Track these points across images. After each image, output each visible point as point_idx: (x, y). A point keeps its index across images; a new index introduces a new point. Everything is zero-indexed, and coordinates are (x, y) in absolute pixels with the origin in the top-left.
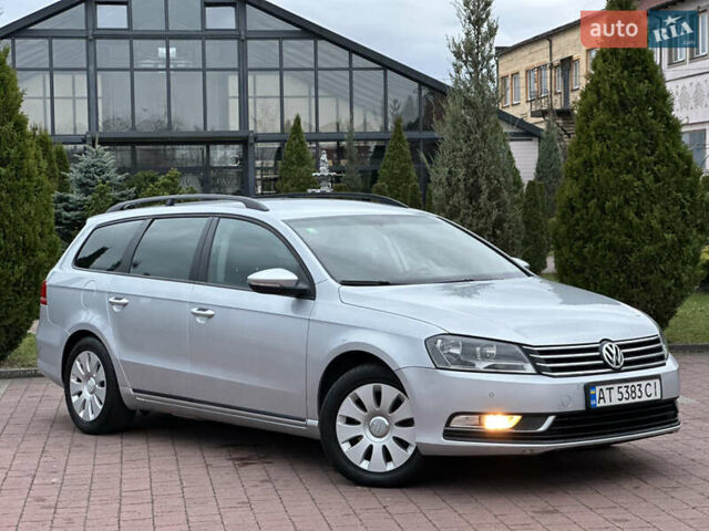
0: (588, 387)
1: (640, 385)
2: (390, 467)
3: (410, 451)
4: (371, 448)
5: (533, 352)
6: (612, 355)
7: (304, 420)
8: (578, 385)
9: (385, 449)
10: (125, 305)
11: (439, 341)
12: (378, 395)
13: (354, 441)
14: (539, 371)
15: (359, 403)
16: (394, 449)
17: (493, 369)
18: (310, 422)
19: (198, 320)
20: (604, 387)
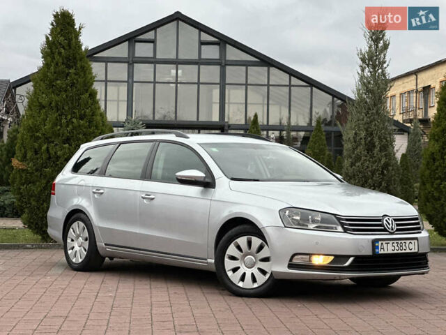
0: (375, 241)
1: (405, 243)
2: (256, 285)
3: (268, 276)
4: (244, 274)
5: (343, 219)
6: (389, 224)
7: (206, 260)
8: (368, 239)
9: (252, 274)
10: (102, 193)
11: (287, 212)
12: (249, 243)
13: (235, 270)
14: (346, 231)
15: (239, 248)
16: (258, 275)
17: (318, 229)
18: (209, 260)
19: (145, 201)
20: (384, 242)
